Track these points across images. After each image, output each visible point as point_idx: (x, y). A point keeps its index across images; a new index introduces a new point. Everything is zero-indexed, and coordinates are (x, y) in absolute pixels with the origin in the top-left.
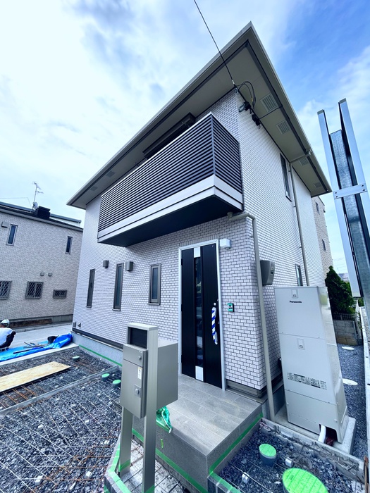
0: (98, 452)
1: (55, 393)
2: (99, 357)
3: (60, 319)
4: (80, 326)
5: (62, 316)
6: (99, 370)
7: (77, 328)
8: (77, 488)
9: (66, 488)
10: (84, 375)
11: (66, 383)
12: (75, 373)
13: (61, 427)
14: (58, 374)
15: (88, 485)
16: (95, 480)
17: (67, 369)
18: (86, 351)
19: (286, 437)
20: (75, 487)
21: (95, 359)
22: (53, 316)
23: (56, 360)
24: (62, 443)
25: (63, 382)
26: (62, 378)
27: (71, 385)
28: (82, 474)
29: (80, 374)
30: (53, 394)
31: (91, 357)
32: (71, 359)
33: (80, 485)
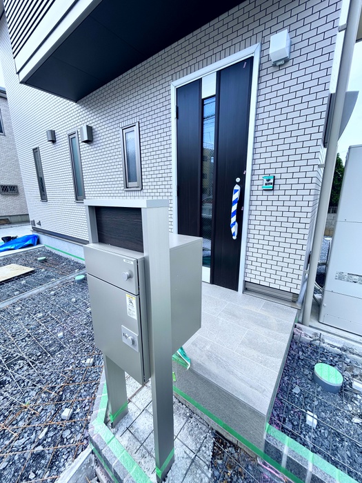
0: (79, 374)
1: (15, 301)
2: (71, 257)
3: (19, 219)
4: (39, 224)
5: (20, 215)
6: (72, 271)
7: (37, 226)
8: (51, 434)
9: (33, 437)
10: (52, 277)
11: (30, 288)
12: (41, 276)
13: (24, 344)
14: (19, 277)
15: (67, 428)
16: (77, 418)
17: (31, 272)
18: (54, 251)
19: (335, 347)
20: (47, 434)
21: (67, 259)
22: (10, 216)
23: (17, 262)
24: (26, 368)
25: (26, 288)
26: (23, 282)
27: (35, 291)
28: (58, 410)
29: (48, 277)
30: (11, 302)
31: (60, 257)
32: (36, 260)
33: (56, 428)
